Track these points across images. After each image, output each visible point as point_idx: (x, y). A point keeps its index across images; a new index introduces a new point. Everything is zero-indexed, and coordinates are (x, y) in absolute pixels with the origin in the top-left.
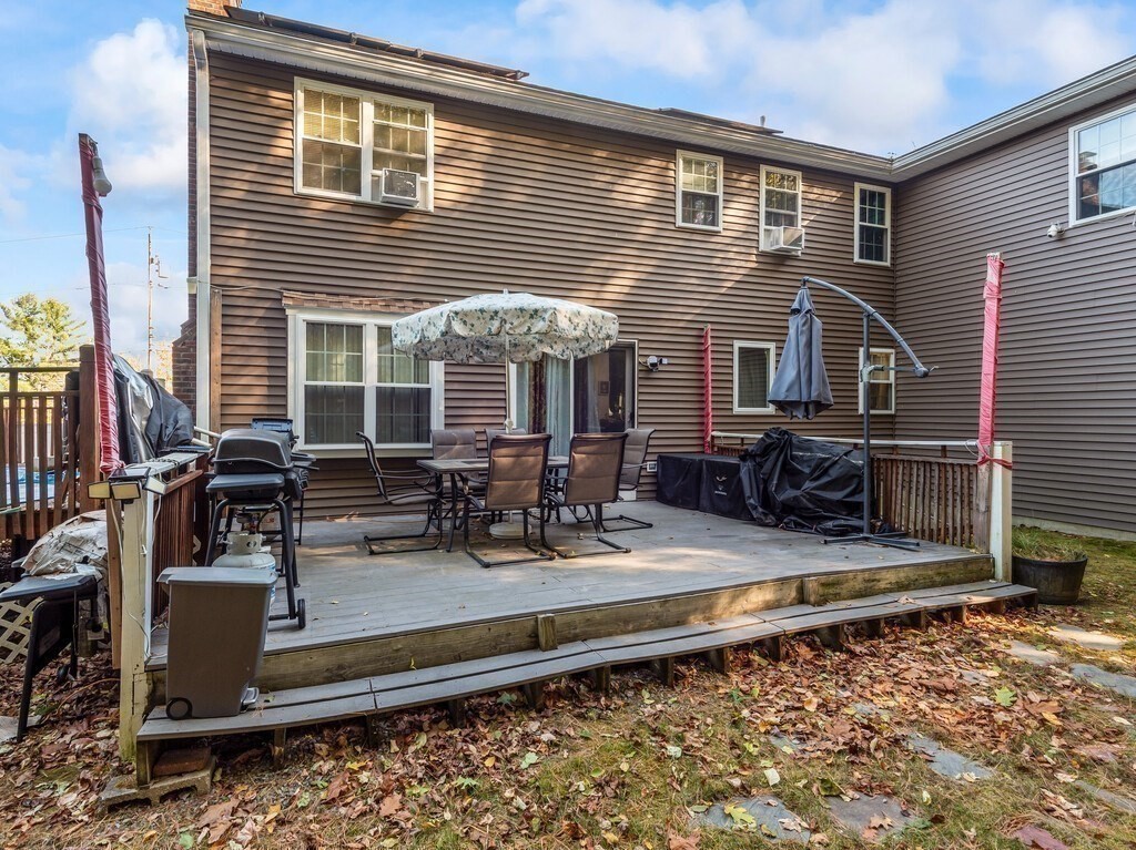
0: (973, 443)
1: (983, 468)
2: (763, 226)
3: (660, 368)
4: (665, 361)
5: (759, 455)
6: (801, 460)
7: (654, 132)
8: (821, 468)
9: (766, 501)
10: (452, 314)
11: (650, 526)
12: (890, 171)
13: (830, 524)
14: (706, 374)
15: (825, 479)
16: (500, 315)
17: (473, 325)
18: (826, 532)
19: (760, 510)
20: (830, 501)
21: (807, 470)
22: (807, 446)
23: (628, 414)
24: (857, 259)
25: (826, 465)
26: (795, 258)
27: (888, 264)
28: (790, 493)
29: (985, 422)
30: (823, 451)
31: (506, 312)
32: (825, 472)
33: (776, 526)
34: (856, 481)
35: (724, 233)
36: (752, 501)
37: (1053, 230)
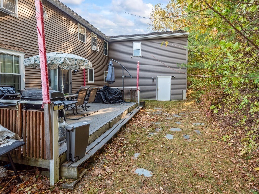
0: (136, 87)
1: (137, 91)
2: (92, 45)
3: (77, 72)
4: (78, 71)
5: (103, 91)
6: (112, 91)
7: (75, 18)
8: (115, 92)
9: (106, 99)
10: (66, 58)
11: (90, 107)
12: (109, 40)
13: (118, 101)
14: (84, 74)
15: (116, 94)
16: (77, 60)
17: (71, 62)
18: (118, 103)
19: (106, 101)
20: (117, 98)
21: (113, 93)
22: (112, 89)
23: (69, 83)
24: (104, 54)
25: (116, 92)
26: (96, 52)
27: (108, 56)
28: (111, 97)
29: (137, 84)
30: (115, 89)
31: (78, 60)
32: (116, 93)
33: (108, 103)
34: (120, 94)
35: (86, 44)
36: (104, 99)
37: (131, 56)
